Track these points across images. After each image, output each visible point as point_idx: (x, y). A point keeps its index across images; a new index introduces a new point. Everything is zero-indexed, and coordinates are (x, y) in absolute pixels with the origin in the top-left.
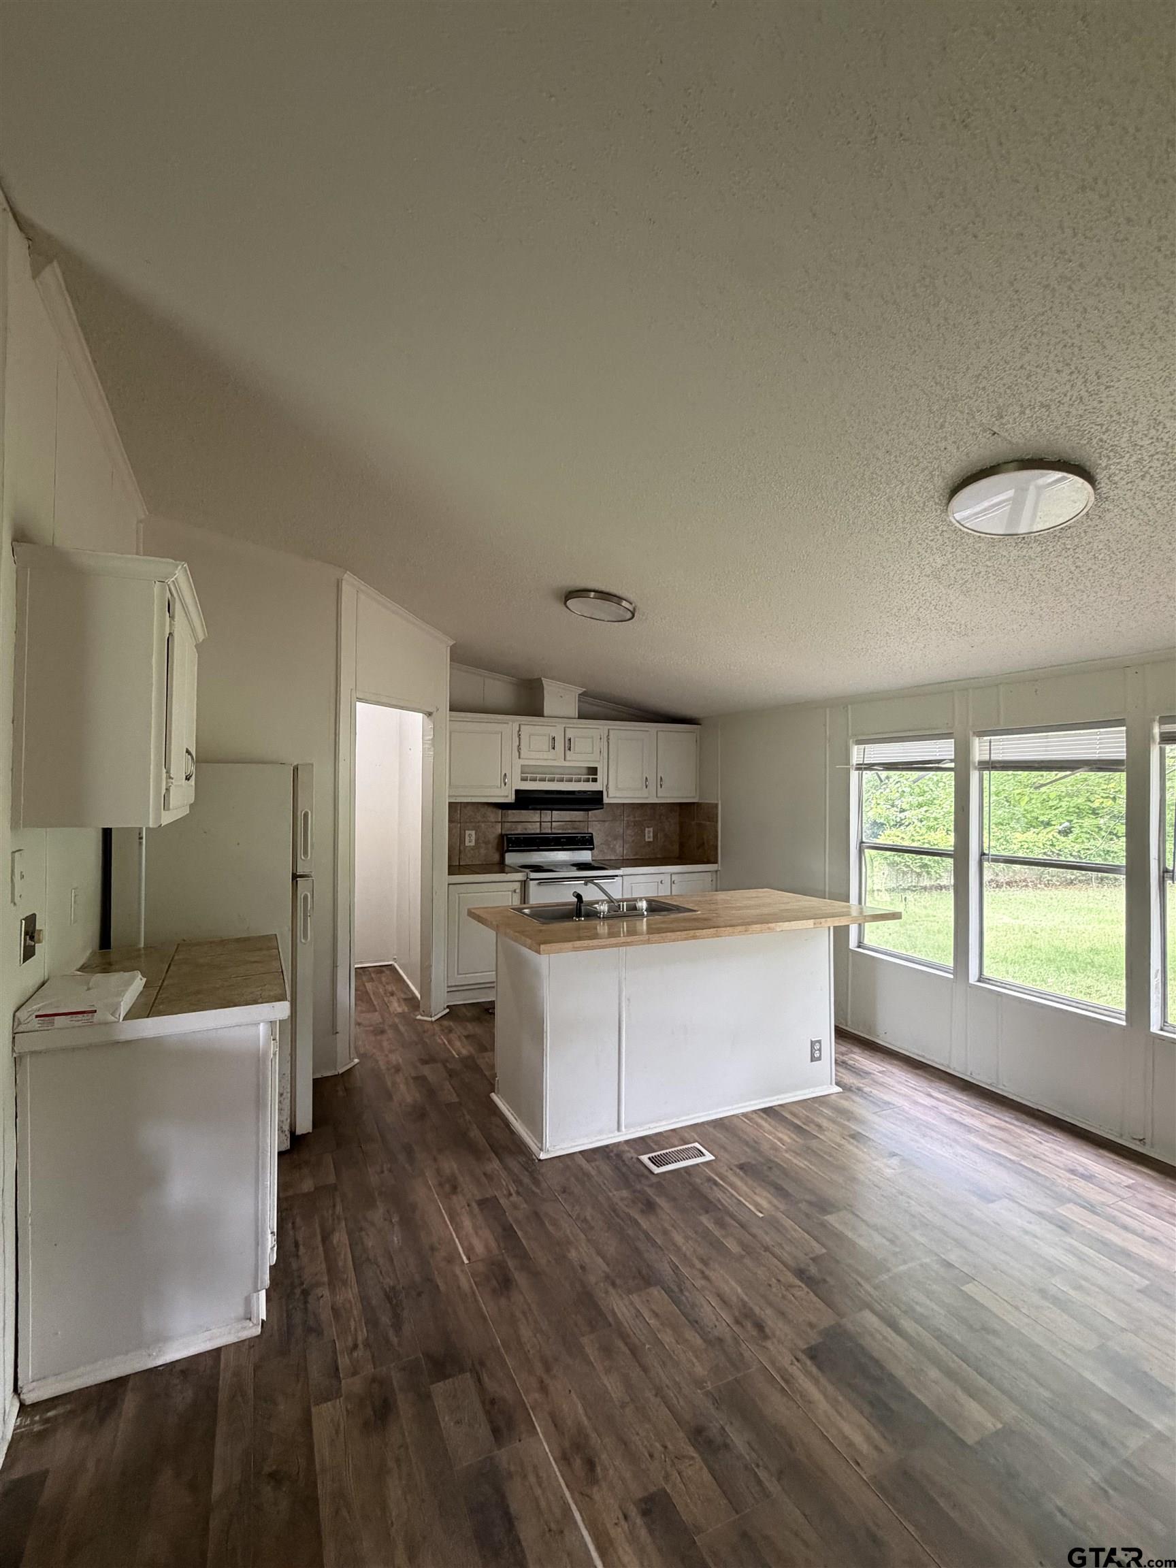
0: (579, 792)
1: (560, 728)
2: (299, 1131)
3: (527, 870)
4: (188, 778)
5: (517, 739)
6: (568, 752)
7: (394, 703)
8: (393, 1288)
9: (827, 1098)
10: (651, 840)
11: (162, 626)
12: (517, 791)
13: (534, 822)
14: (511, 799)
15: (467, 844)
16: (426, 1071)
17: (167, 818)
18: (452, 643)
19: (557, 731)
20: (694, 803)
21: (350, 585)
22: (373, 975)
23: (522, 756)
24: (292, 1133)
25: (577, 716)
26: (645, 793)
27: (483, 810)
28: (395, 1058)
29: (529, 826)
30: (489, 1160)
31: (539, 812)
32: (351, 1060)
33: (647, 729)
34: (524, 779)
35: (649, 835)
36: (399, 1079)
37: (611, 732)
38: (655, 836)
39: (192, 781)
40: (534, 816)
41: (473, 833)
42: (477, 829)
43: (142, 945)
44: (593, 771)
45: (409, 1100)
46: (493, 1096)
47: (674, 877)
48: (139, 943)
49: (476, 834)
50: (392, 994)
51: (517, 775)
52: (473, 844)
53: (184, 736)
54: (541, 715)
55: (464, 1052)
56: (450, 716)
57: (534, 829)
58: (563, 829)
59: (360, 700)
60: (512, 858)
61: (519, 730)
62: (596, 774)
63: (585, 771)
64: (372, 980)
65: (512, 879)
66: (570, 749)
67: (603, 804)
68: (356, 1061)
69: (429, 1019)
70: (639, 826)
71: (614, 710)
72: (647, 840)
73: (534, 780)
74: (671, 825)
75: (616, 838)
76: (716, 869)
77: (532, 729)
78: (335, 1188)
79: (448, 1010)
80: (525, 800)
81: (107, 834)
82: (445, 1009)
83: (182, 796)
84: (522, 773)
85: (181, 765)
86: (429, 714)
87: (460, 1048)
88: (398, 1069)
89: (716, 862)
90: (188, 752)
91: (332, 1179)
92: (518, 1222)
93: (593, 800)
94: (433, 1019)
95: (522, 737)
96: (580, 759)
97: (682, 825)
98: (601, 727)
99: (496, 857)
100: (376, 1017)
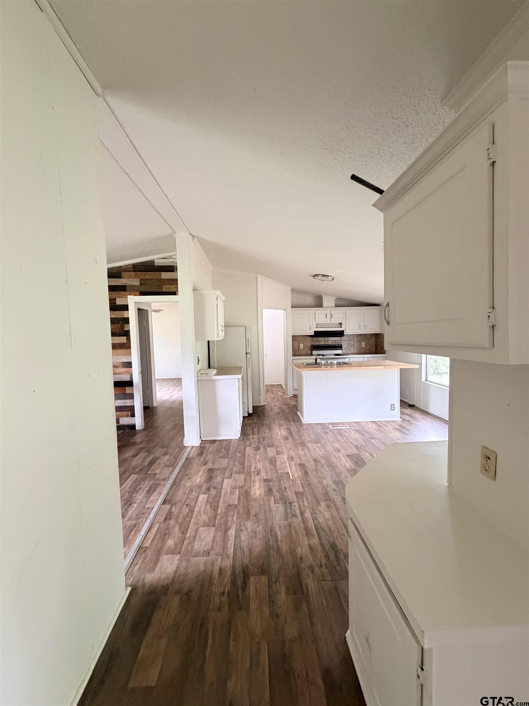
0: (336, 331)
1: (329, 311)
2: (249, 413)
3: (317, 356)
4: (222, 331)
5: (314, 315)
6: (331, 318)
7: (274, 308)
8: (264, 437)
9: (396, 421)
10: (364, 346)
11: (216, 302)
12: (315, 332)
13: (322, 341)
14: (313, 334)
15: (301, 348)
16: (283, 407)
17: (219, 339)
18: (291, 288)
19: (328, 312)
20: (379, 334)
21: (260, 278)
22: (276, 387)
23: (316, 320)
24: (248, 413)
25: (334, 306)
26: (360, 331)
27: (305, 337)
28: (276, 404)
29: (320, 342)
30: (292, 422)
31: (324, 338)
32: (265, 403)
33: (360, 309)
34: (317, 328)
35: (363, 345)
36: (276, 408)
37: (347, 311)
38: (366, 345)
39: (224, 331)
40: (322, 339)
41: (302, 344)
42: (304, 344)
43: (216, 367)
44: (341, 324)
45: (277, 411)
46: (298, 412)
47: (369, 359)
48: (215, 366)
49: (303, 345)
50: (279, 391)
51: (315, 326)
52: (302, 348)
53: (221, 322)
54: (322, 307)
55: (294, 404)
56: (291, 309)
57: (322, 343)
58: (332, 343)
59: (264, 308)
60: (314, 352)
61: (315, 312)
62: (342, 325)
63: (338, 324)
64: (275, 387)
65: (313, 358)
66: (332, 317)
67: (344, 335)
68: (266, 403)
69: (287, 397)
70: (360, 342)
71: (349, 303)
72: (363, 346)
73: (320, 327)
74: (372, 341)
75: (351, 346)
76: (385, 356)
77: (319, 311)
78: (256, 423)
79: (293, 395)
80: (318, 334)
81: (208, 342)
82: (292, 394)
83: (222, 335)
84: (316, 326)
85: (220, 328)
86: (285, 310)
87: (293, 403)
88: (276, 406)
89: (385, 354)
90: (222, 325)
91: (256, 421)
92: (293, 432)
93: (340, 334)
94: (289, 397)
95: (316, 314)
96: (336, 320)
97: (376, 341)
98: (344, 309)
99: (310, 352)
100: (274, 396)
